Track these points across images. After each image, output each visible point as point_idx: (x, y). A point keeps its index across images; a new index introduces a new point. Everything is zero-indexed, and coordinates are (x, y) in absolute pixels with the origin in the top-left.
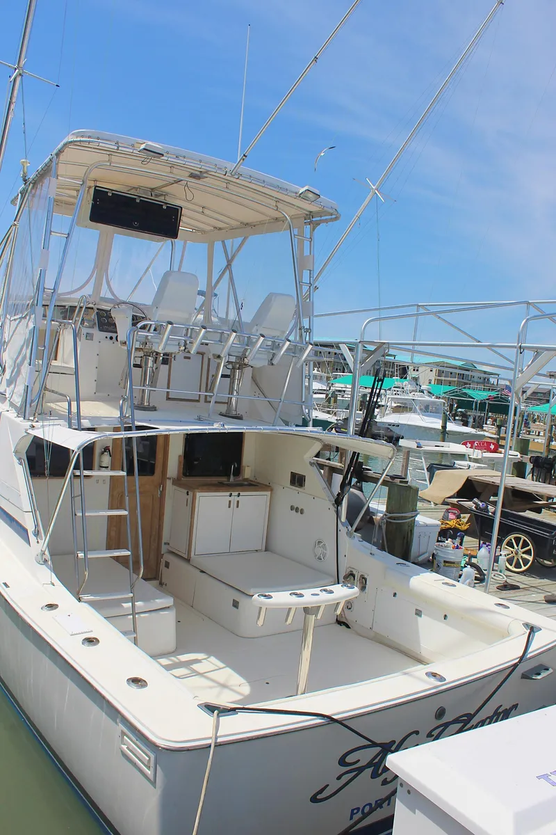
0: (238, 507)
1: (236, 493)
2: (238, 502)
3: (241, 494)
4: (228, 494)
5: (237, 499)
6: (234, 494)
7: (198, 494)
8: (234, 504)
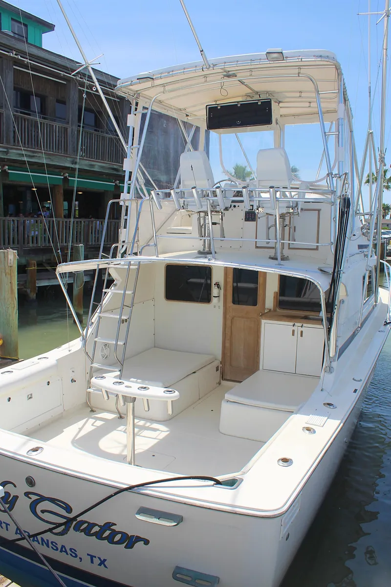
0: (302, 336)
1: (300, 324)
2: (302, 332)
3: (305, 325)
4: (292, 324)
5: (300, 329)
6: (297, 324)
7: (263, 321)
8: (298, 334)
